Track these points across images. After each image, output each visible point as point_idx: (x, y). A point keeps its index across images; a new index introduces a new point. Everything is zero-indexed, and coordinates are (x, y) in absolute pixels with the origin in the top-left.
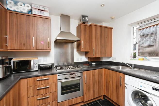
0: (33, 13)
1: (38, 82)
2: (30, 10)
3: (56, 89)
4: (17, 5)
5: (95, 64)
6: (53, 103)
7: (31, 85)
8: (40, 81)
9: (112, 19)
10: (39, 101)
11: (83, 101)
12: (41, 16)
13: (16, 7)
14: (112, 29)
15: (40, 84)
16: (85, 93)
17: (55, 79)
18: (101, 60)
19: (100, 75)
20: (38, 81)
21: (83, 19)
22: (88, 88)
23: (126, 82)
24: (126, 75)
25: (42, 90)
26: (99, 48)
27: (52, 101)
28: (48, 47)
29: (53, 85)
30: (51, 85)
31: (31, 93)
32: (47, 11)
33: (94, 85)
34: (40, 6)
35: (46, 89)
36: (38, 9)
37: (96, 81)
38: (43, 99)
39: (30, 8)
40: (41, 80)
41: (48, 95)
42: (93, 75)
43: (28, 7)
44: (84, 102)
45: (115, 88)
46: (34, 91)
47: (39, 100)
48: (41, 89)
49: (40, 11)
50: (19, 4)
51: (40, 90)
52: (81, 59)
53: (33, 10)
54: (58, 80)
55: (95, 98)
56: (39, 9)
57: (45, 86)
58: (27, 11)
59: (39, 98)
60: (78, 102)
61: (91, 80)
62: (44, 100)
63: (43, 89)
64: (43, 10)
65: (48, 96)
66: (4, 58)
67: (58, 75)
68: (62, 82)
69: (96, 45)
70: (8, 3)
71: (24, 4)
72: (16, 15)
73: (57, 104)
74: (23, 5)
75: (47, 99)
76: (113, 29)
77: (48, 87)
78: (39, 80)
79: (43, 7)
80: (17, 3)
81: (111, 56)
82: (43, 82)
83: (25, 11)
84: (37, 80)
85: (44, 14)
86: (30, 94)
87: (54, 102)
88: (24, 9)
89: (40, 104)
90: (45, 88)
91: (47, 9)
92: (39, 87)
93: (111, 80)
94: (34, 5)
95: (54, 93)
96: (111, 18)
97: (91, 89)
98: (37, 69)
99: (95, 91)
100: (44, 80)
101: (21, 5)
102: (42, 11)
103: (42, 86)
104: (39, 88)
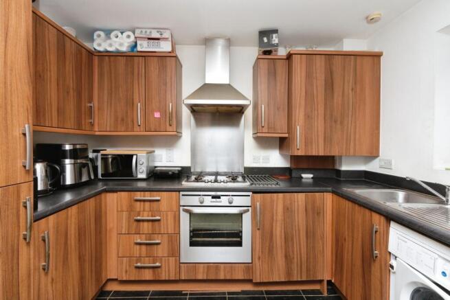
0: (139, 48)
1: (138, 203)
2: (134, 44)
3: (177, 229)
4: (109, 38)
5: (311, 176)
6: (168, 260)
7: (125, 209)
8: (142, 203)
9: (371, 20)
10: (138, 247)
11: (251, 278)
12: (155, 52)
13: (109, 42)
14: (377, 56)
15: (142, 209)
16: (257, 256)
17: (174, 203)
18: (337, 167)
19: (314, 212)
20: (137, 200)
21: (263, 41)
22: (267, 245)
23: (392, 248)
24: (393, 225)
25: (146, 224)
26: (319, 125)
27: (166, 255)
28: (170, 125)
29: (169, 218)
30: (165, 216)
31: (124, 225)
32: (166, 39)
33: (288, 238)
34: (153, 31)
35: (154, 223)
36: (149, 39)
37: (299, 230)
38: (147, 244)
39: (132, 38)
40: (144, 201)
41: (158, 239)
42: (288, 210)
43: (129, 37)
44: (254, 281)
45: (358, 263)
46: (129, 222)
47: (140, 244)
48: (143, 221)
49: (152, 41)
50: (112, 35)
51: (141, 223)
52: (267, 159)
53: (139, 43)
54: (181, 208)
55: (291, 280)
56: (150, 37)
57: (152, 216)
58: (128, 47)
59: (139, 241)
60: (237, 278)
61: (278, 224)
62: (148, 247)
63: (148, 221)
64: (158, 39)
65: (157, 241)
66: (78, 147)
67: (182, 193)
68: (191, 214)
69: (308, 117)
70: (95, 37)
71: (122, 33)
72: (109, 58)
73: (178, 266)
74: (120, 34)
75: (155, 246)
76: (382, 57)
77: (159, 220)
78: (140, 201)
79: (159, 30)
80: (110, 34)
81: (373, 155)
82: (147, 204)
83: (124, 49)
84: (136, 198)
85: (160, 48)
86: (122, 227)
87: (172, 260)
88: (121, 45)
89: (140, 254)
90: (153, 221)
91: (167, 34)
92: (139, 215)
93: (348, 235)
94: (140, 30)
95: (172, 237)
96: (367, 18)
97: (279, 251)
98: (143, 176)
99: (293, 258)
100: (150, 201)
101: (117, 37)
102: (157, 41)
103: (145, 213)
104: (139, 218)
